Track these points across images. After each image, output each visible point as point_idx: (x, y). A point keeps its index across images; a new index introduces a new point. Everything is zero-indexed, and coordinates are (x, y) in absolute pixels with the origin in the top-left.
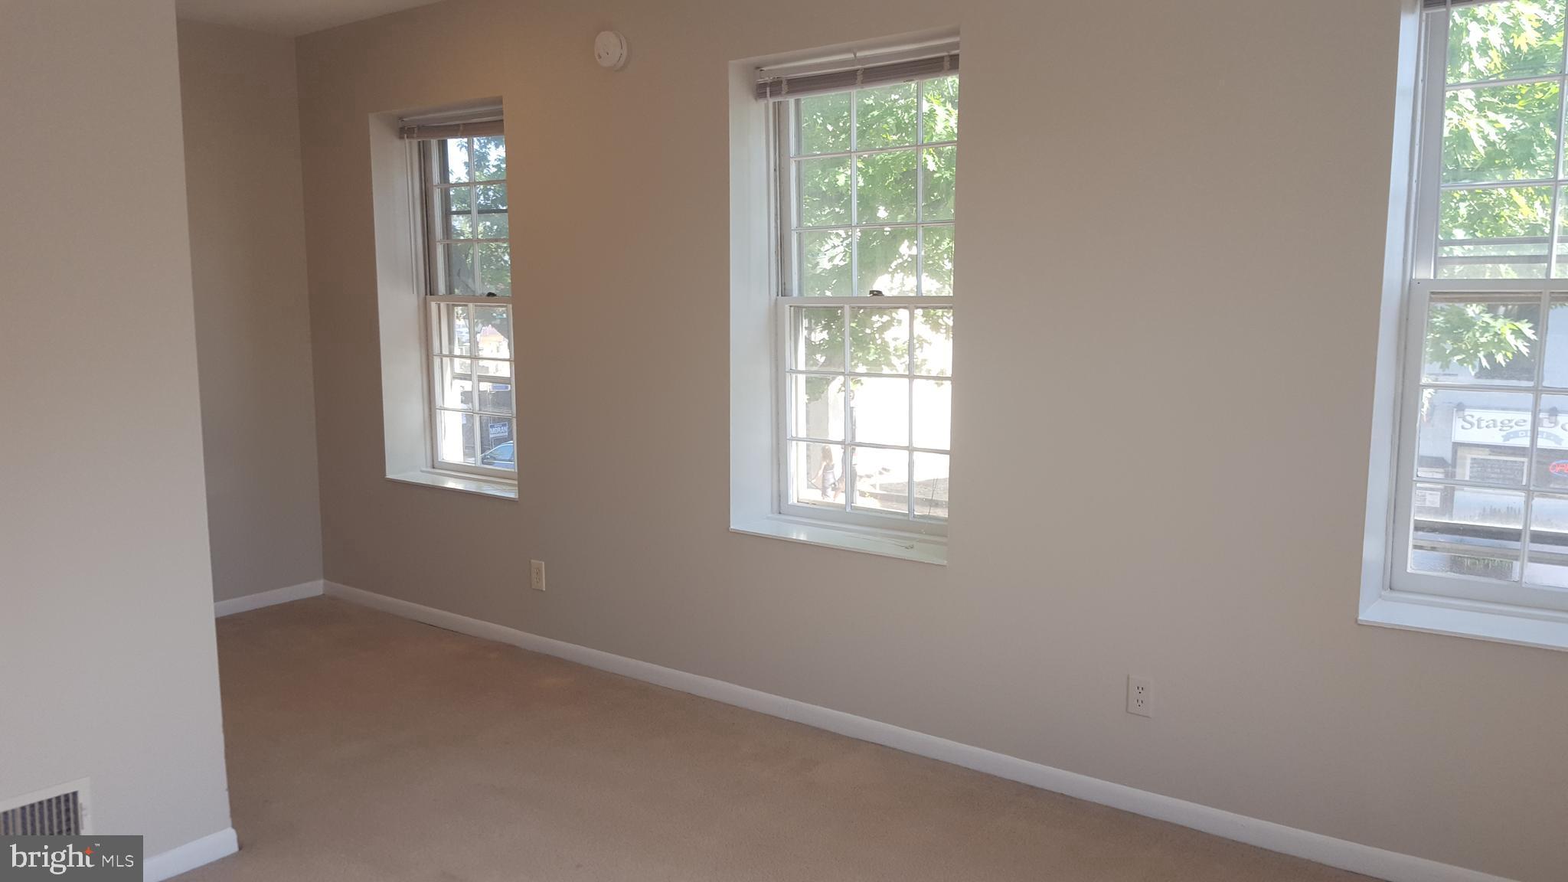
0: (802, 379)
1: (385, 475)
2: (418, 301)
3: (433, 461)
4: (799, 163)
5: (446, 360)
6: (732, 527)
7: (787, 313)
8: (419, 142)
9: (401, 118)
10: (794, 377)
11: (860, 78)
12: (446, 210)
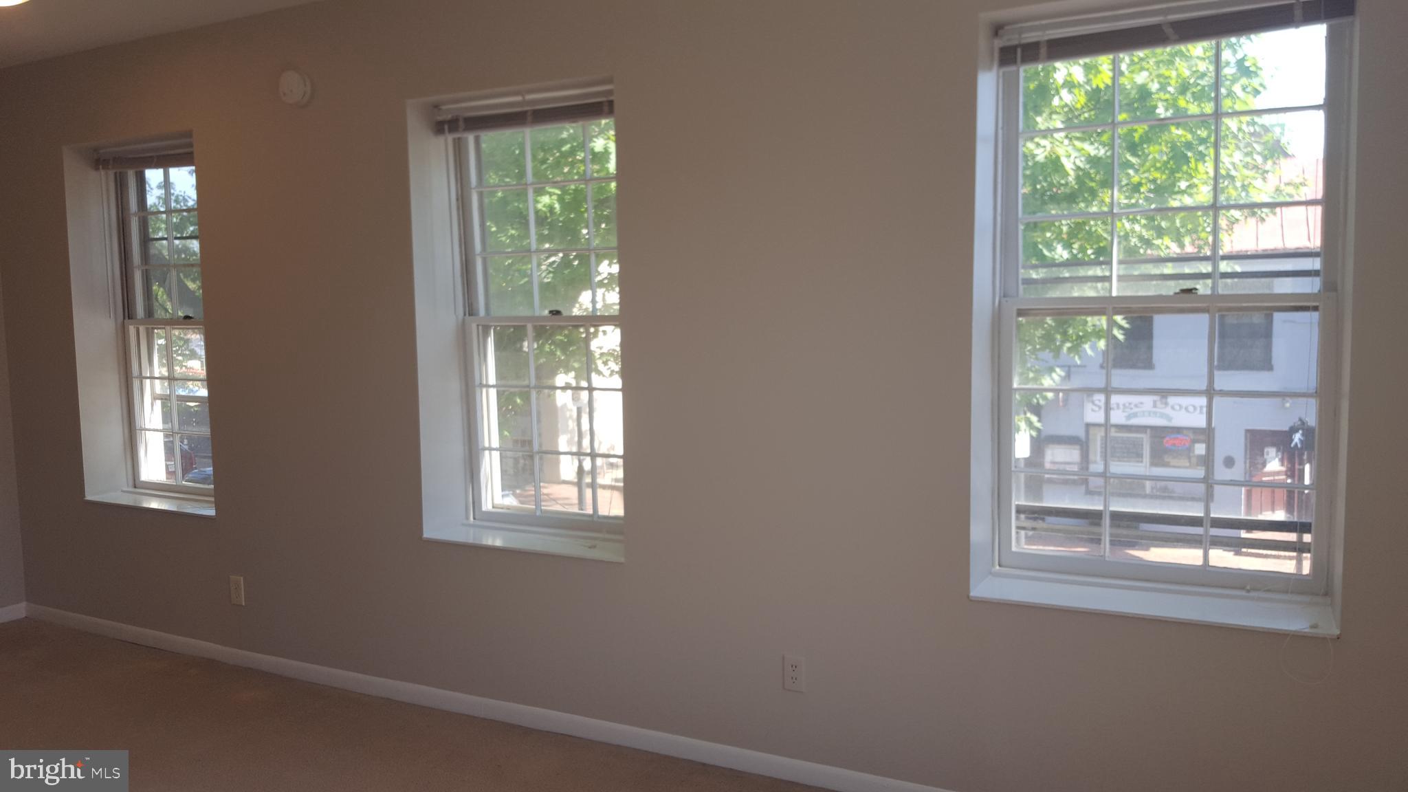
0: (493, 393)
1: (85, 497)
2: (116, 324)
3: (135, 480)
4: (481, 195)
5: (146, 382)
6: (425, 536)
7: (475, 330)
8: (116, 173)
9: (96, 150)
10: (484, 390)
11: (529, 118)
12: (144, 238)
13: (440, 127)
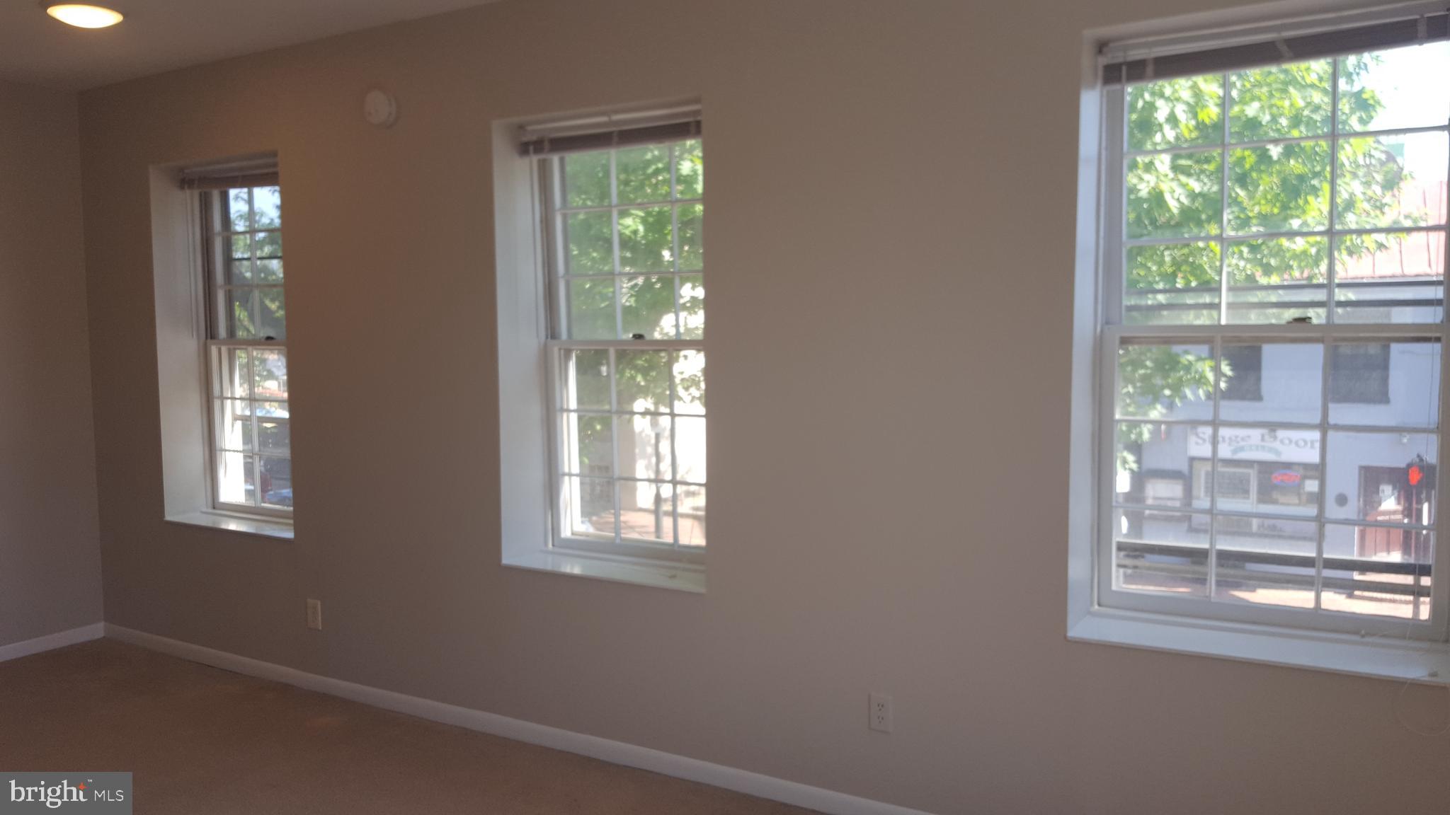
0: (574, 417)
1: (164, 517)
2: (198, 345)
3: (214, 501)
4: (565, 217)
5: (228, 402)
6: (503, 562)
7: (557, 354)
8: (201, 193)
10: (565, 415)
11: (615, 140)
12: (228, 257)
13: (525, 149)
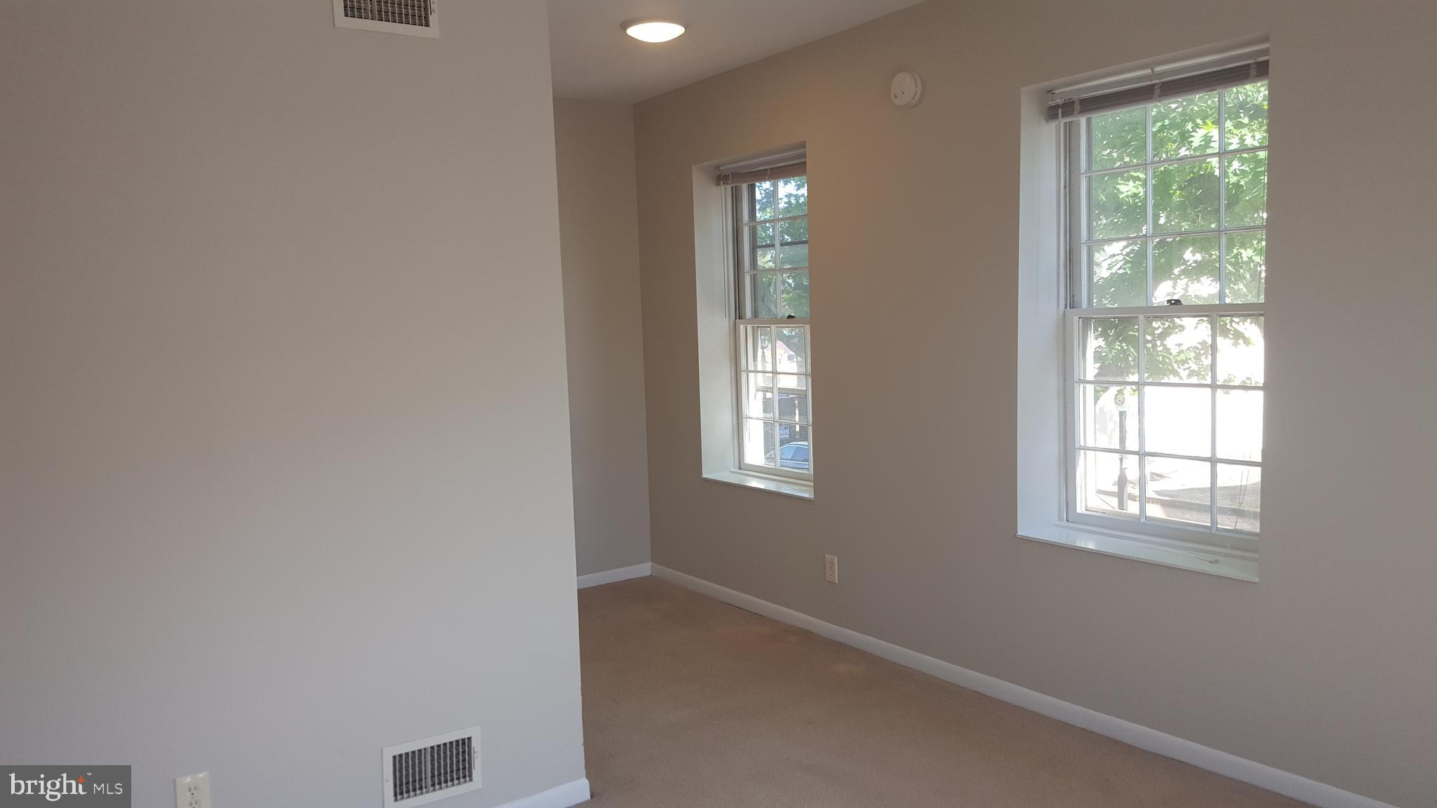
0: (1090, 388)
1: (701, 474)
2: (730, 324)
3: (740, 463)
4: (1089, 179)
5: (752, 375)
6: (1019, 533)
7: (1076, 323)
8: (732, 187)
9: (718, 168)
10: (1082, 386)
11: (1157, 92)
12: (753, 244)
13: (1052, 113)
